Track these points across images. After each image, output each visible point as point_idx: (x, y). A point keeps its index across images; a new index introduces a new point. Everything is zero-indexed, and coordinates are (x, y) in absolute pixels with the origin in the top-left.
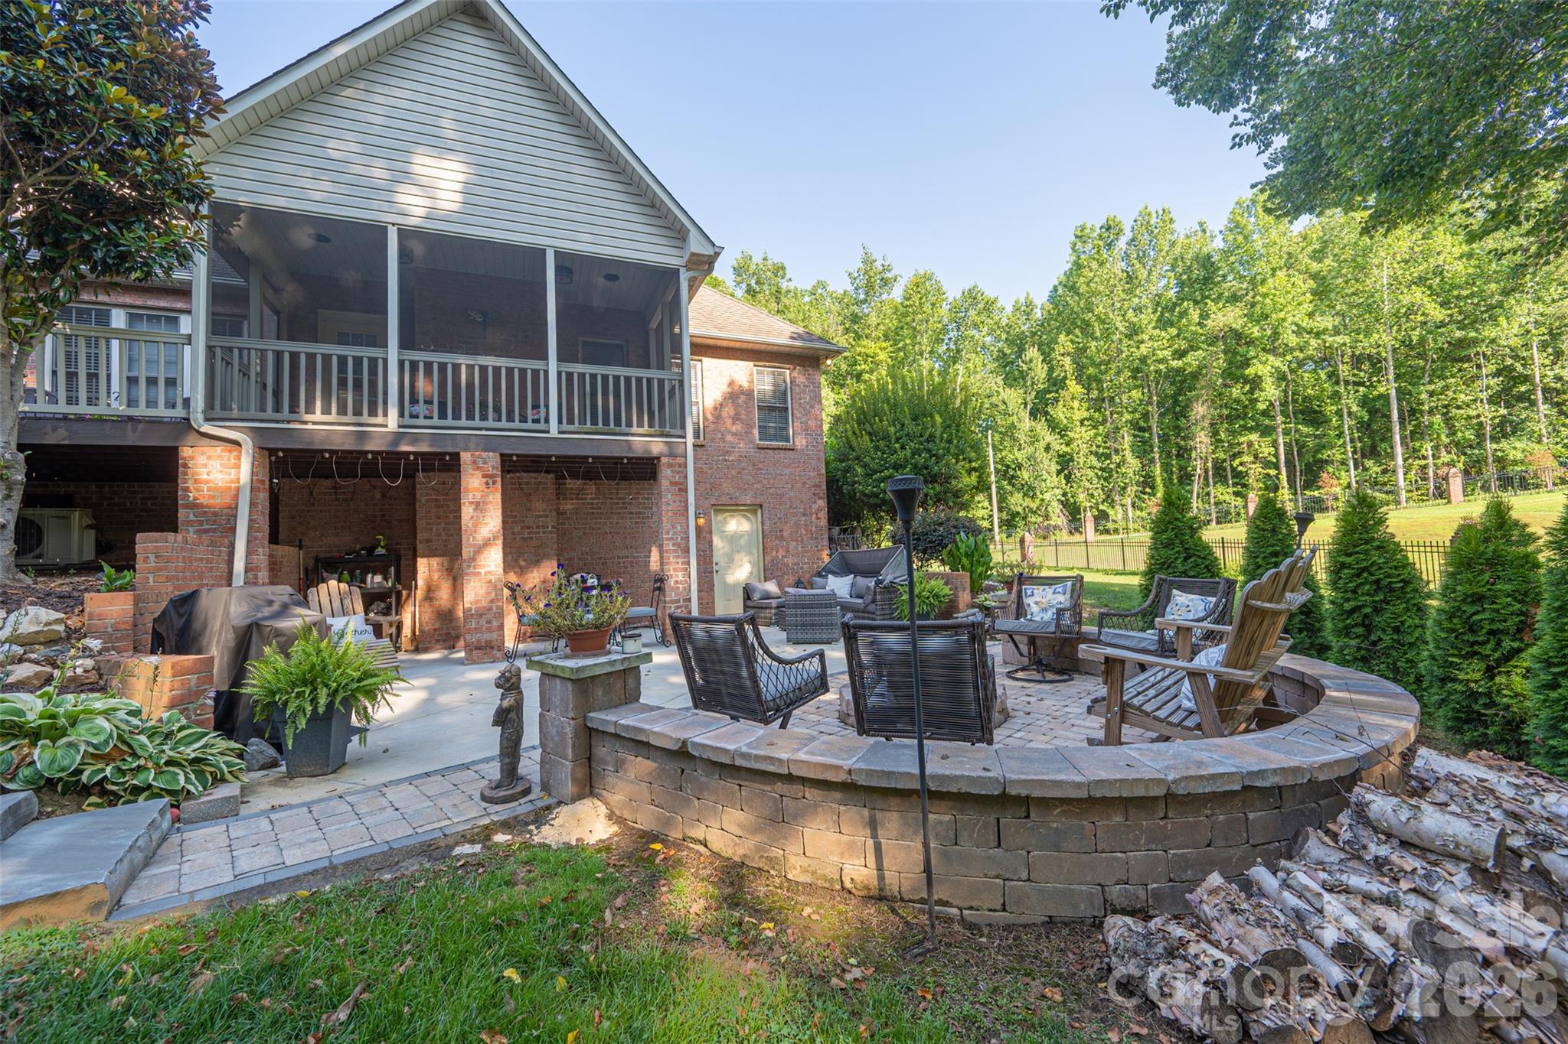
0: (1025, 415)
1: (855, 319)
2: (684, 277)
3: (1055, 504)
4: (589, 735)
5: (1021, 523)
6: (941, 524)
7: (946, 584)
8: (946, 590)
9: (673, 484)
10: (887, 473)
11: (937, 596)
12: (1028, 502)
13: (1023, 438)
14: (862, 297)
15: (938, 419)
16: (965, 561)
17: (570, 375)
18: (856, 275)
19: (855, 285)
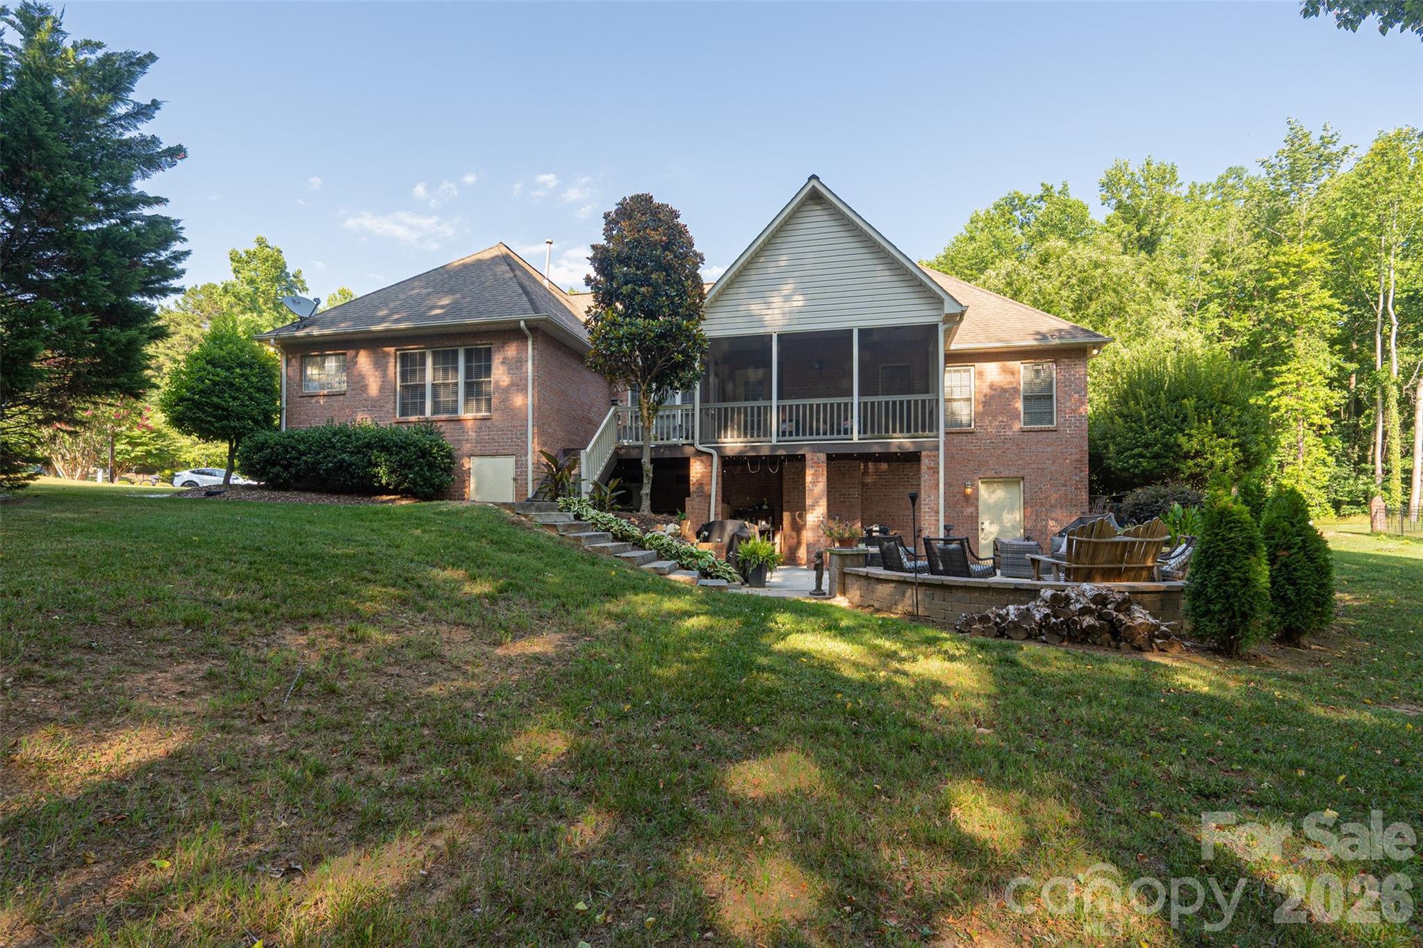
2: (941, 328)
4: (844, 575)
9: (929, 468)
10: (1136, 451)
17: (865, 404)
18: (1274, 161)
19: (1272, 175)
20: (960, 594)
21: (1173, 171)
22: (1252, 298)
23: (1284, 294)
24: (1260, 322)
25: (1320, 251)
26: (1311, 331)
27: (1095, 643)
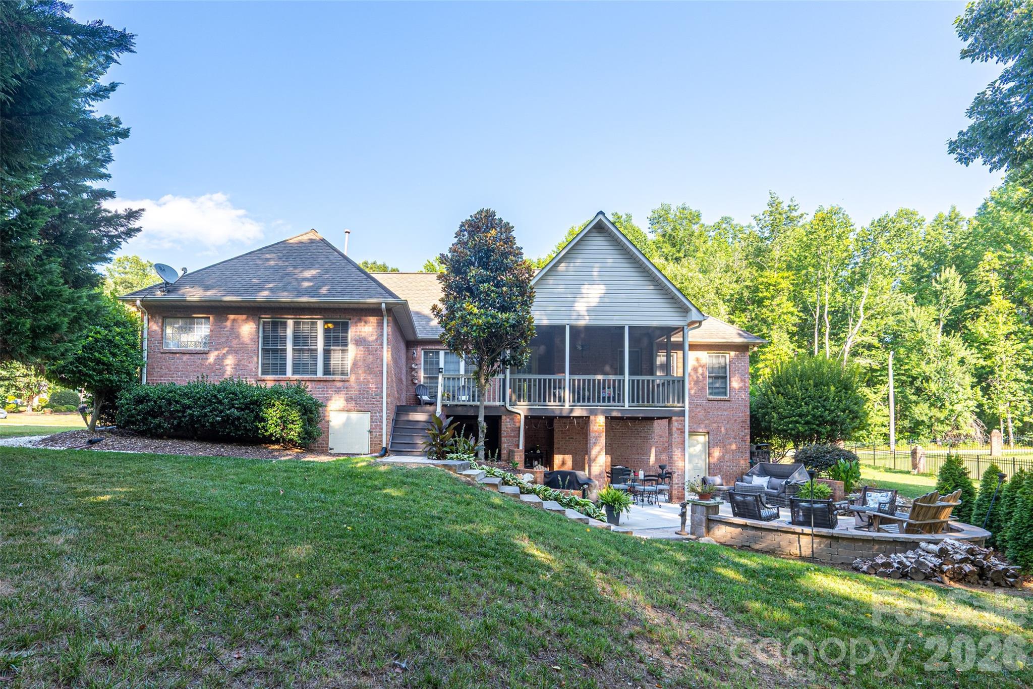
0: (937, 332)
1: (759, 252)
2: (686, 331)
3: (968, 414)
4: (709, 520)
5: (926, 431)
6: (829, 452)
7: (829, 486)
8: (829, 490)
9: (678, 429)
10: (794, 419)
11: (822, 492)
12: (935, 412)
13: (932, 352)
14: (767, 235)
15: (833, 388)
16: (842, 474)
17: (633, 381)
18: (762, 217)
19: (760, 226)
20: (845, 543)
21: (698, 216)
22: (746, 304)
23: (767, 303)
24: (752, 319)
25: (787, 278)
26: (781, 327)
27: (969, 582)
